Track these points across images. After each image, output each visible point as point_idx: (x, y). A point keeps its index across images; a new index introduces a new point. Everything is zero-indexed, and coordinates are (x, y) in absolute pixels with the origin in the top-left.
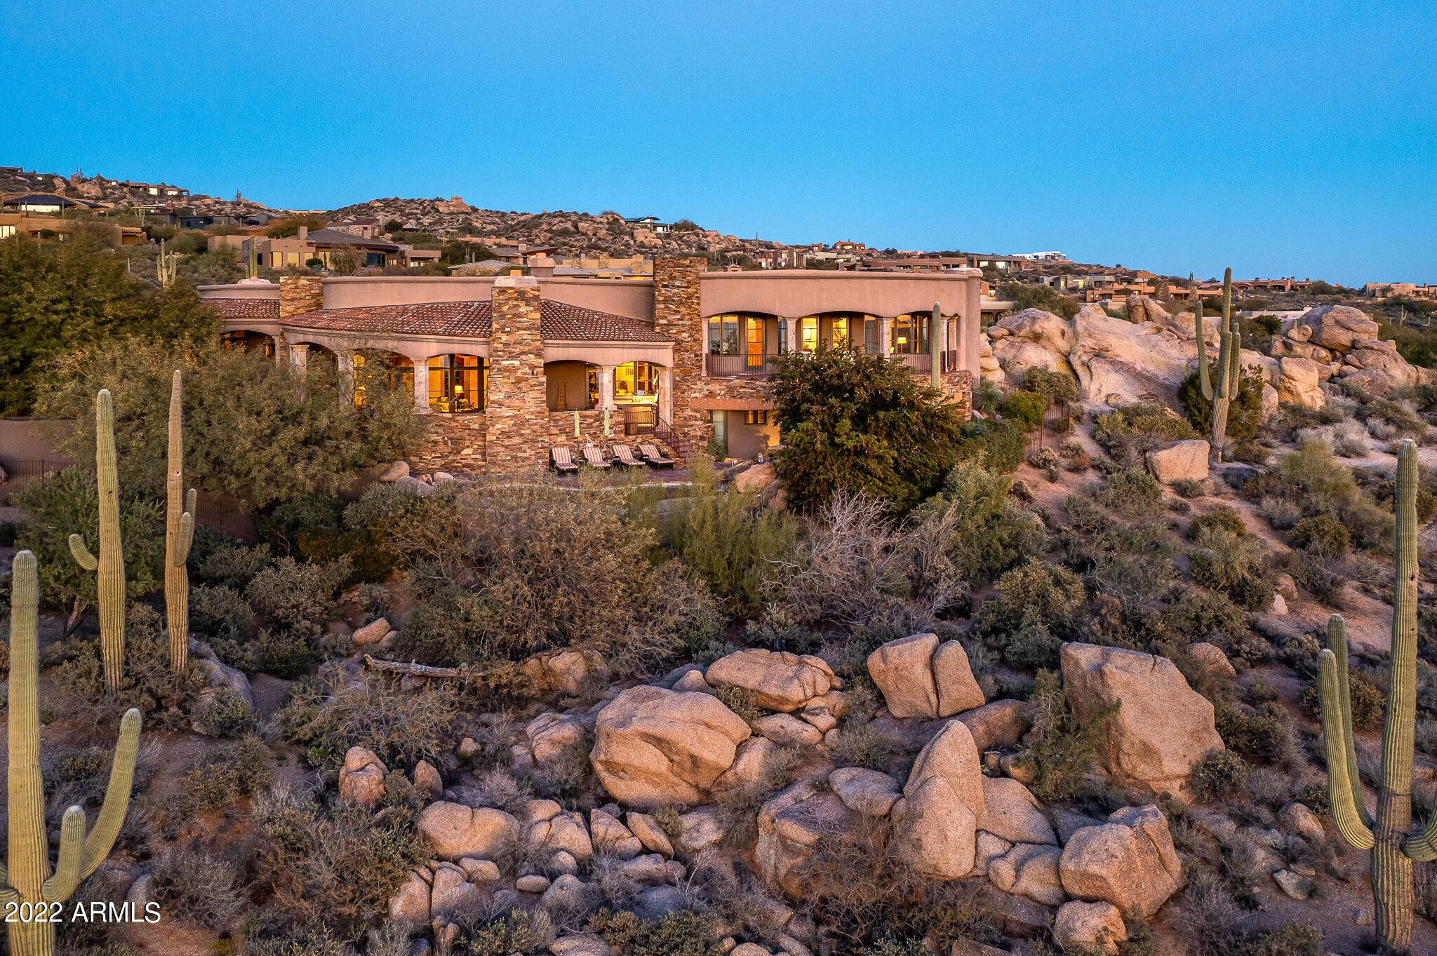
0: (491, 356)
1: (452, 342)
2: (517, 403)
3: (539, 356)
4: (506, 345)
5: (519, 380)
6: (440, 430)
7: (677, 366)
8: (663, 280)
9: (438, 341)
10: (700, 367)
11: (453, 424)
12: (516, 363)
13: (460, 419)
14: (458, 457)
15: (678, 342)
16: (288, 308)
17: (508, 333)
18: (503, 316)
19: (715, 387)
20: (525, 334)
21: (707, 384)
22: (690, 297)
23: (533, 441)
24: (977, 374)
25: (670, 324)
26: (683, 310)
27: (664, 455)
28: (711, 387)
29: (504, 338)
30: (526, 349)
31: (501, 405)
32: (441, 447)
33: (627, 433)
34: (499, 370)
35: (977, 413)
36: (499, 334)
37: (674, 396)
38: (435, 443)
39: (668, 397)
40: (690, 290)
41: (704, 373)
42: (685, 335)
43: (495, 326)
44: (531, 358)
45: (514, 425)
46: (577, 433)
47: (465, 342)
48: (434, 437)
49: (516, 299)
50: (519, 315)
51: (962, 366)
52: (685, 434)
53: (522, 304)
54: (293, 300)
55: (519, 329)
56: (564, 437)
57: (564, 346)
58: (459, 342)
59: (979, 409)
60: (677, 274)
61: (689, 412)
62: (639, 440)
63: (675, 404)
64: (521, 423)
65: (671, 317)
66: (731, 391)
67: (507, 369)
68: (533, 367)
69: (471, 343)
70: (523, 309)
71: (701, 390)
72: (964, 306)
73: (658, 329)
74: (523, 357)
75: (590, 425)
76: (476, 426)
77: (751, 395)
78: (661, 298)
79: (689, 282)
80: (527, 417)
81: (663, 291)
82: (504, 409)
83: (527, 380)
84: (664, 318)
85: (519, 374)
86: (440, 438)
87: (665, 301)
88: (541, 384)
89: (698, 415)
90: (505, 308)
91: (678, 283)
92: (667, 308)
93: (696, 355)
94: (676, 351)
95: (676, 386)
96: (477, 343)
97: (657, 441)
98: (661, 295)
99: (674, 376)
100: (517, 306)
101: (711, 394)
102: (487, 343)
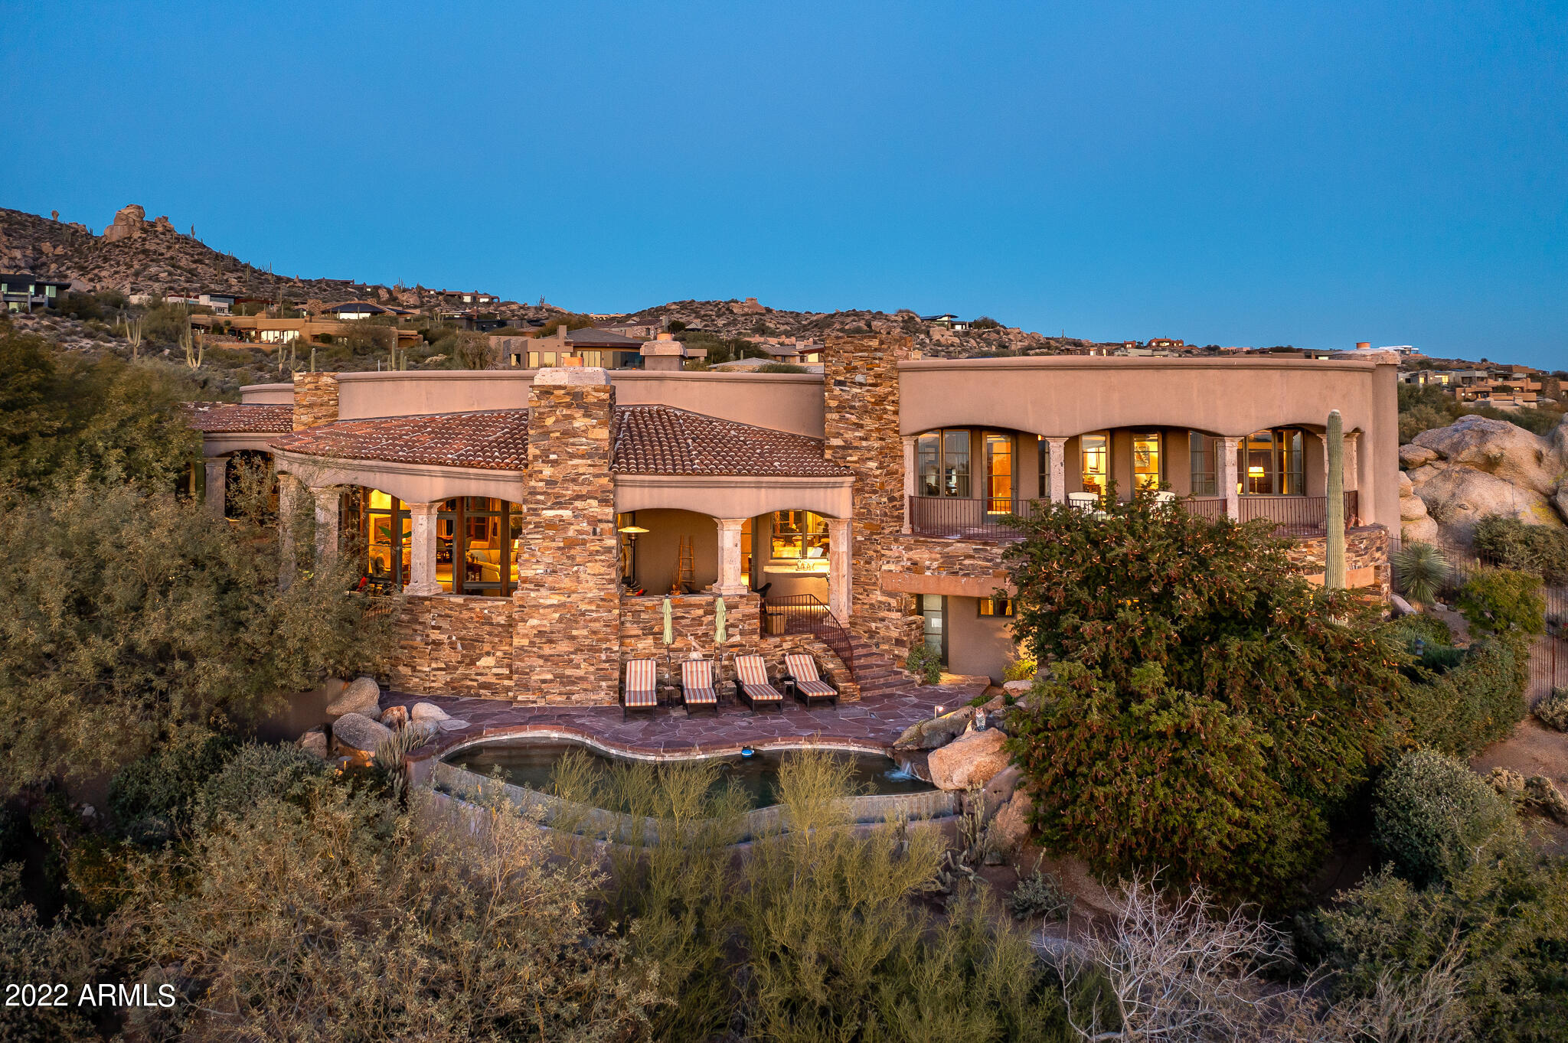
0: (525, 501)
1: (467, 476)
2: (567, 583)
3: (604, 502)
4: (551, 483)
5: (571, 544)
6: (445, 624)
7: (858, 516)
8: (836, 373)
9: (446, 475)
10: (900, 518)
11: (466, 615)
12: (566, 514)
13: (477, 606)
14: (472, 671)
15: (860, 476)
16: (304, 418)
17: (554, 463)
18: (546, 434)
19: (922, 555)
20: (581, 465)
21: (908, 549)
22: (881, 400)
23: (593, 649)
24: (1394, 530)
25: (848, 446)
26: (869, 423)
27: (825, 677)
28: (915, 555)
29: (548, 471)
30: (584, 490)
31: (539, 585)
32: (446, 652)
33: (766, 631)
34: (537, 525)
35: (1401, 602)
36: (539, 465)
37: (853, 566)
38: (437, 644)
39: (844, 568)
40: (881, 390)
41: (906, 529)
42: (873, 465)
43: (532, 451)
44: (593, 507)
45: (560, 620)
46: (668, 637)
47: (486, 478)
48: (435, 635)
49: (569, 406)
50: (574, 433)
51: (1368, 518)
52: (872, 634)
53: (578, 414)
54: (311, 406)
55: (572, 456)
56: (650, 641)
57: (652, 485)
58: (478, 478)
59: (1403, 593)
60: (858, 364)
61: (878, 596)
62: (787, 645)
63: (856, 581)
64: (572, 617)
65: (849, 435)
66: (950, 564)
67: (550, 525)
68: (594, 521)
69: (496, 479)
70: (580, 423)
71: (898, 559)
72: (1370, 414)
73: (828, 454)
74: (578, 504)
75: (697, 620)
76: (502, 620)
77: (984, 571)
78: (833, 404)
79: (878, 376)
80: (583, 607)
81: (837, 390)
82: (544, 592)
83: (584, 542)
84: (838, 435)
85: (571, 533)
86: (444, 637)
87: (840, 409)
88: (609, 550)
89: (893, 603)
90: (549, 421)
91: (859, 378)
92: (842, 419)
93: (892, 499)
94: (857, 491)
95: (856, 551)
96: (506, 480)
97: (818, 647)
98: (833, 398)
99: (854, 532)
100: (570, 418)
101: (915, 567)
102: (521, 479)
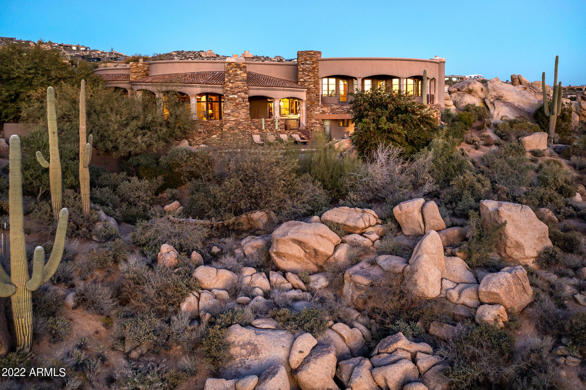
0: (225, 93)
1: (207, 87)
2: (236, 114)
3: (246, 93)
4: (231, 88)
5: (237, 104)
6: (202, 127)
7: (308, 100)
8: (302, 61)
9: (201, 87)
10: (319, 100)
11: (208, 124)
12: (236, 96)
13: (211, 122)
14: (210, 139)
15: (309, 89)
16: (133, 76)
17: (232, 83)
18: (230, 75)
19: (325, 109)
20: (240, 84)
21: (322, 108)
22: (314, 68)
23: (243, 131)
24: (443, 106)
25: (305, 81)
26: (311, 75)
27: (302, 139)
28: (323, 109)
29: (231, 85)
30: (240, 90)
31: (229, 115)
32: (203, 134)
33: (286, 129)
34: (228, 99)
35: (443, 123)
36: (228, 83)
37: (307, 113)
38: (200, 132)
39: (304, 114)
40: (314, 66)
41: (320, 103)
42: (312, 86)
43: (226, 79)
44: (243, 94)
45: (235, 124)
46: (263, 128)
47: (213, 87)
48: (199, 130)
49: (236, 68)
50: (237, 75)
51: (436, 102)
52: (312, 130)
53: (238, 70)
54: (136, 73)
55: (237, 81)
56: (257, 130)
57: (257, 89)
58: (210, 87)
59: (444, 121)
60: (308, 58)
61: (313, 121)
62: (291, 132)
63: (307, 117)
64: (238, 123)
65: (305, 78)
66: (333, 111)
67: (231, 99)
68: (243, 98)
69: (215, 87)
70: (239, 72)
71: (319, 111)
72: (437, 74)
73: (299, 83)
74: (239, 94)
75: (269, 125)
76: (218, 125)
77: (341, 112)
78: (301, 70)
79: (313, 62)
80: (241, 121)
81: (302, 66)
82: (230, 117)
83: (241, 104)
84: (302, 78)
85: (237, 101)
86: (202, 130)
87: (303, 71)
88: (247, 106)
89: (318, 122)
90: (231, 72)
91: (308, 62)
92: (303, 74)
93: (317, 95)
94: (308, 93)
95: (308, 109)
96: (218, 88)
97: (299, 133)
98: (301, 68)
99: (307, 104)
100: (236, 71)
101: (324, 112)
102: (223, 88)
